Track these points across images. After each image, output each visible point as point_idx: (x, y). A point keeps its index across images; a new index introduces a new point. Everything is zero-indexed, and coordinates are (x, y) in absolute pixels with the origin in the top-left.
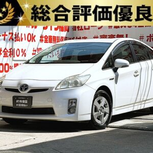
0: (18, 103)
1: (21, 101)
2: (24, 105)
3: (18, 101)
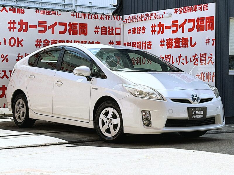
0: (194, 115)
2: (200, 117)
3: (194, 113)
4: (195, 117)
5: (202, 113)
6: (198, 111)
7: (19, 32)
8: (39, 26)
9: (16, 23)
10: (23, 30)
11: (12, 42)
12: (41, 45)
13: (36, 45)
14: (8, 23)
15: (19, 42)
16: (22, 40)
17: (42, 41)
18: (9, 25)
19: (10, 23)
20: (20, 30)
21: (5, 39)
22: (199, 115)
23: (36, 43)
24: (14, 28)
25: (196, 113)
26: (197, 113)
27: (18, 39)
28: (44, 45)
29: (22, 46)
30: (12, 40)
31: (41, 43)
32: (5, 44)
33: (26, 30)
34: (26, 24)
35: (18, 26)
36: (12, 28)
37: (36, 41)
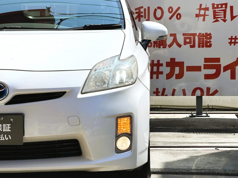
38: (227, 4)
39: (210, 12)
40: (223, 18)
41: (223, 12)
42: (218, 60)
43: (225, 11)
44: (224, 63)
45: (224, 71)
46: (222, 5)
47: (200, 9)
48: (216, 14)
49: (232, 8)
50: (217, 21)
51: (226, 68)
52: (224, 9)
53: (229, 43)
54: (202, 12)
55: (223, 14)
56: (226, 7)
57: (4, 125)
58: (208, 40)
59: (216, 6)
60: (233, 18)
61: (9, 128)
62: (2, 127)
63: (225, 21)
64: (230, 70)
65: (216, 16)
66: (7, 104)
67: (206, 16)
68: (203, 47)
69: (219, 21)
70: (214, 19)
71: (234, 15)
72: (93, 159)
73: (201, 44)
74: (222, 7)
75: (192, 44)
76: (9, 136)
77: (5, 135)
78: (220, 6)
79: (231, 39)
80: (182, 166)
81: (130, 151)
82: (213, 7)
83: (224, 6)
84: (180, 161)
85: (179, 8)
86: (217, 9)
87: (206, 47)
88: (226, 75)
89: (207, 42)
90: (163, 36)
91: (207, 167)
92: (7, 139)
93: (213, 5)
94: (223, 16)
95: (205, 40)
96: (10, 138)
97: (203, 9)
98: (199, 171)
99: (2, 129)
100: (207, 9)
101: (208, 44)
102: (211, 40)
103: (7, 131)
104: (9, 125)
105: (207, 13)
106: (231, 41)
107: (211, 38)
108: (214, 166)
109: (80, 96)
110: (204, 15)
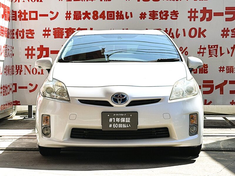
0: (112, 123)
1: (118, 120)
2: (124, 126)
3: (113, 120)
4: (115, 126)
5: (128, 120)
6: (120, 117)
7: (201, 21)
8: (227, 13)
9: (197, 12)
10: (206, 19)
11: (193, 33)
12: (228, 35)
13: (222, 35)
14: (188, 13)
15: (201, 33)
16: (205, 30)
17: (230, 31)
18: (189, 14)
19: (191, 12)
20: (202, 19)
21: (184, 30)
22: (123, 123)
23: (222, 33)
24: (195, 17)
25: (115, 120)
26: (118, 121)
27: (200, 29)
28: (232, 34)
29: (205, 36)
30: (193, 31)
31: (228, 33)
32: (185, 35)
33: (209, 19)
34: (210, 11)
35: (200, 15)
36: (193, 17)
37: (222, 31)
38: (218, 45)
39: (207, 51)
40: (215, 55)
41: (215, 50)
42: (212, 82)
43: (216, 50)
44: (215, 84)
45: (216, 89)
46: (214, 46)
47: (201, 48)
48: (211, 52)
49: (221, 48)
50: (211, 56)
51: (217, 87)
52: (216, 48)
53: (219, 70)
54: (202, 51)
55: (215, 52)
56: (217, 48)
57: (126, 118)
58: (206, 69)
59: (210, 47)
60: (221, 54)
61: (129, 120)
62: (125, 119)
63: (216, 56)
64: (220, 88)
65: (211, 53)
66: (127, 106)
67: (204, 53)
68: (202, 73)
69: (212, 56)
70: (209, 55)
71: (222, 53)
72: (177, 139)
73: (201, 71)
74: (214, 47)
75: (195, 71)
76: (129, 125)
77: (127, 125)
78: (213, 47)
79: (221, 68)
80: (214, 146)
81: (197, 135)
82: (209, 48)
83: (216, 47)
84: (211, 143)
85: (187, 48)
86: (211, 49)
87: (204, 73)
88: (217, 91)
89: (205, 70)
90: (200, 66)
91: (230, 147)
92: (128, 127)
93: (209, 46)
94: (215, 53)
95: (203, 68)
96: (130, 126)
97: (202, 49)
98: (226, 149)
99: (125, 121)
100: (205, 49)
101: (206, 71)
102: (207, 69)
103: (128, 122)
104: (129, 118)
105: (205, 51)
106: (223, 69)
107: (207, 67)
108: (234, 146)
109: (169, 101)
110: (203, 53)
